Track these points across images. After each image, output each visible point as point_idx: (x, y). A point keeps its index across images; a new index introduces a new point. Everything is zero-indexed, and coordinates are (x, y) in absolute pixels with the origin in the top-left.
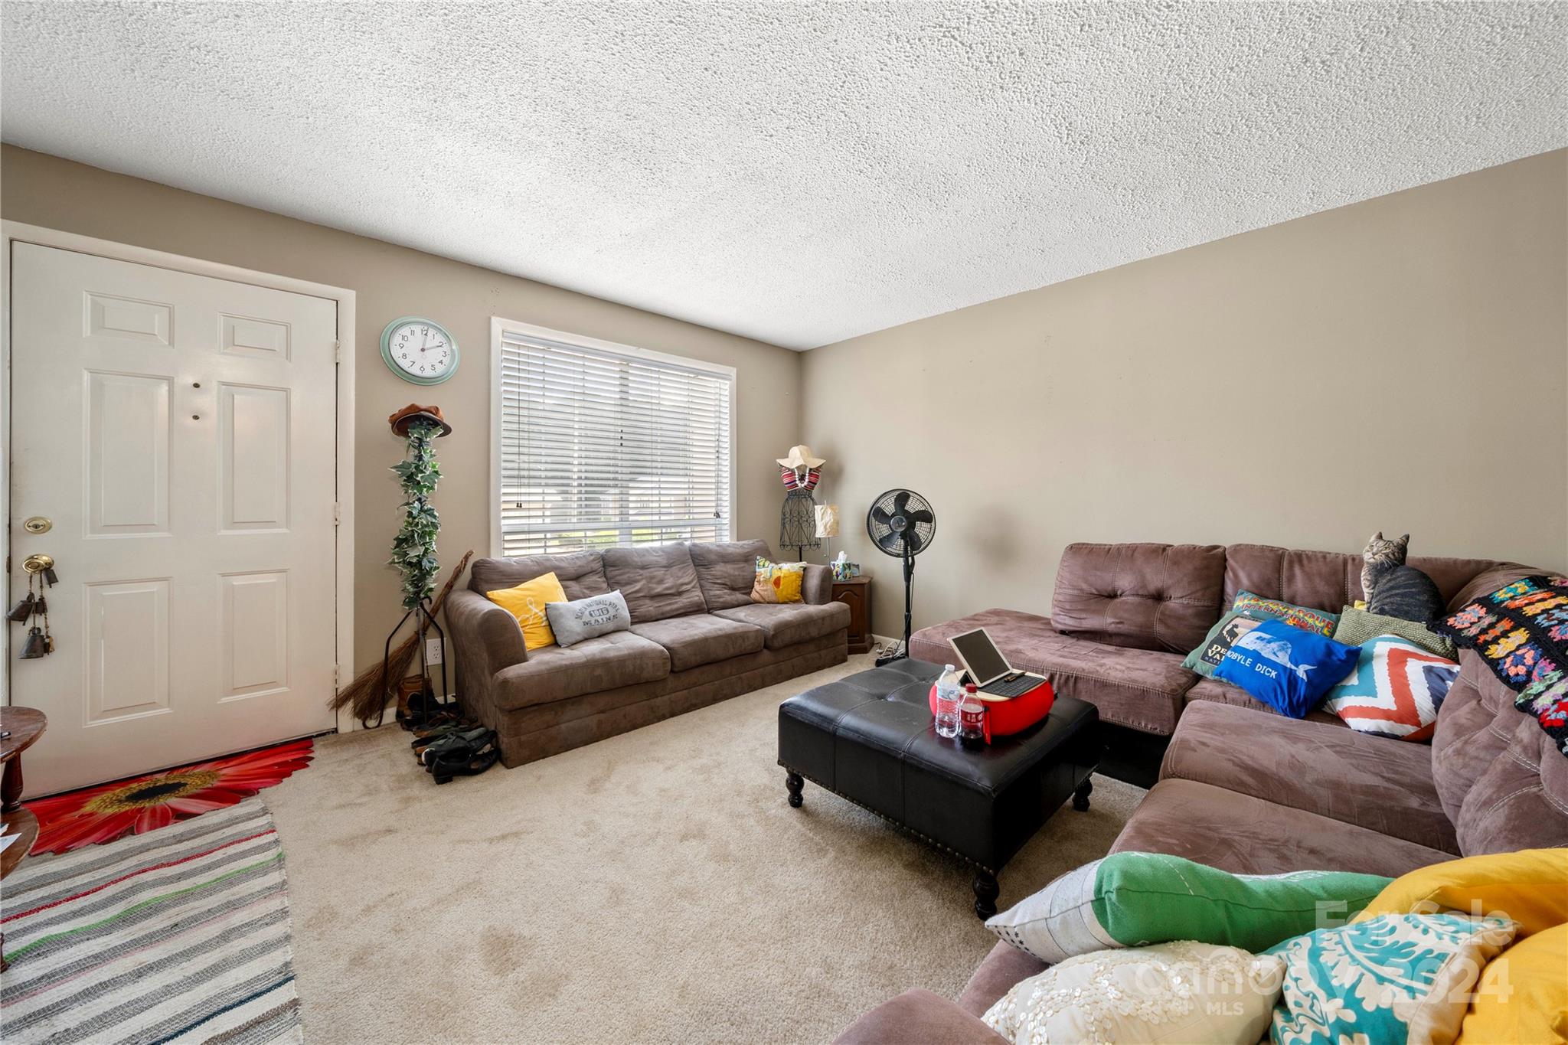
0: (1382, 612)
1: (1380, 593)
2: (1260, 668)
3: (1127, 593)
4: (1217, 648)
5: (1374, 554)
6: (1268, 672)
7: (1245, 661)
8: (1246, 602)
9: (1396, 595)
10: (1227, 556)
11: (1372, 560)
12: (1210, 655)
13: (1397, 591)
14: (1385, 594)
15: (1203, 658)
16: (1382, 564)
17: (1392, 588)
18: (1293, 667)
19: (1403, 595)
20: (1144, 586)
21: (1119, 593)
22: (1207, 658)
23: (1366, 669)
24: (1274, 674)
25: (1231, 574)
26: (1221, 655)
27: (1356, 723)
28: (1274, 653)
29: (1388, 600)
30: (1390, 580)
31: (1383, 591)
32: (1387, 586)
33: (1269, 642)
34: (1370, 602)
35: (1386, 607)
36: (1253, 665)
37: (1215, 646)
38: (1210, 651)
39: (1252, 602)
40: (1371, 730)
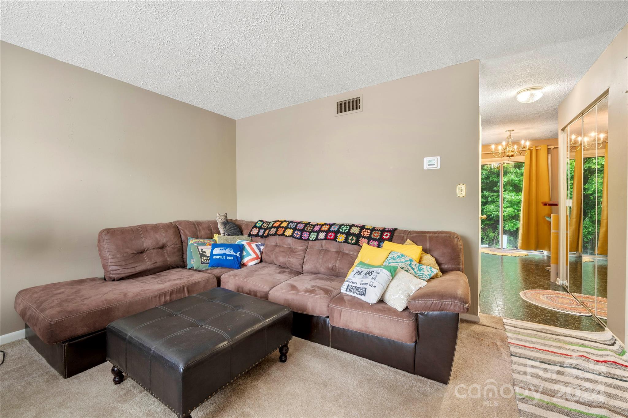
0: (229, 235)
1: (227, 230)
2: (228, 258)
3: (150, 248)
4: (204, 258)
5: (222, 219)
6: (231, 258)
7: (223, 257)
8: (193, 241)
9: (232, 230)
10: (178, 226)
11: (222, 221)
12: (203, 261)
13: (232, 229)
14: (229, 230)
15: (202, 263)
16: (225, 222)
17: (230, 228)
18: (236, 254)
19: (234, 229)
20: (158, 244)
21: (146, 250)
22: (203, 263)
23: (245, 249)
24: (232, 258)
25: (182, 232)
26: (206, 260)
27: (250, 264)
28: (230, 252)
29: (230, 232)
30: (229, 226)
31: (228, 229)
32: (229, 227)
33: (225, 249)
34: (225, 233)
35: (230, 234)
36: (226, 258)
37: (203, 258)
38: (202, 260)
39: (195, 241)
40: (254, 264)
